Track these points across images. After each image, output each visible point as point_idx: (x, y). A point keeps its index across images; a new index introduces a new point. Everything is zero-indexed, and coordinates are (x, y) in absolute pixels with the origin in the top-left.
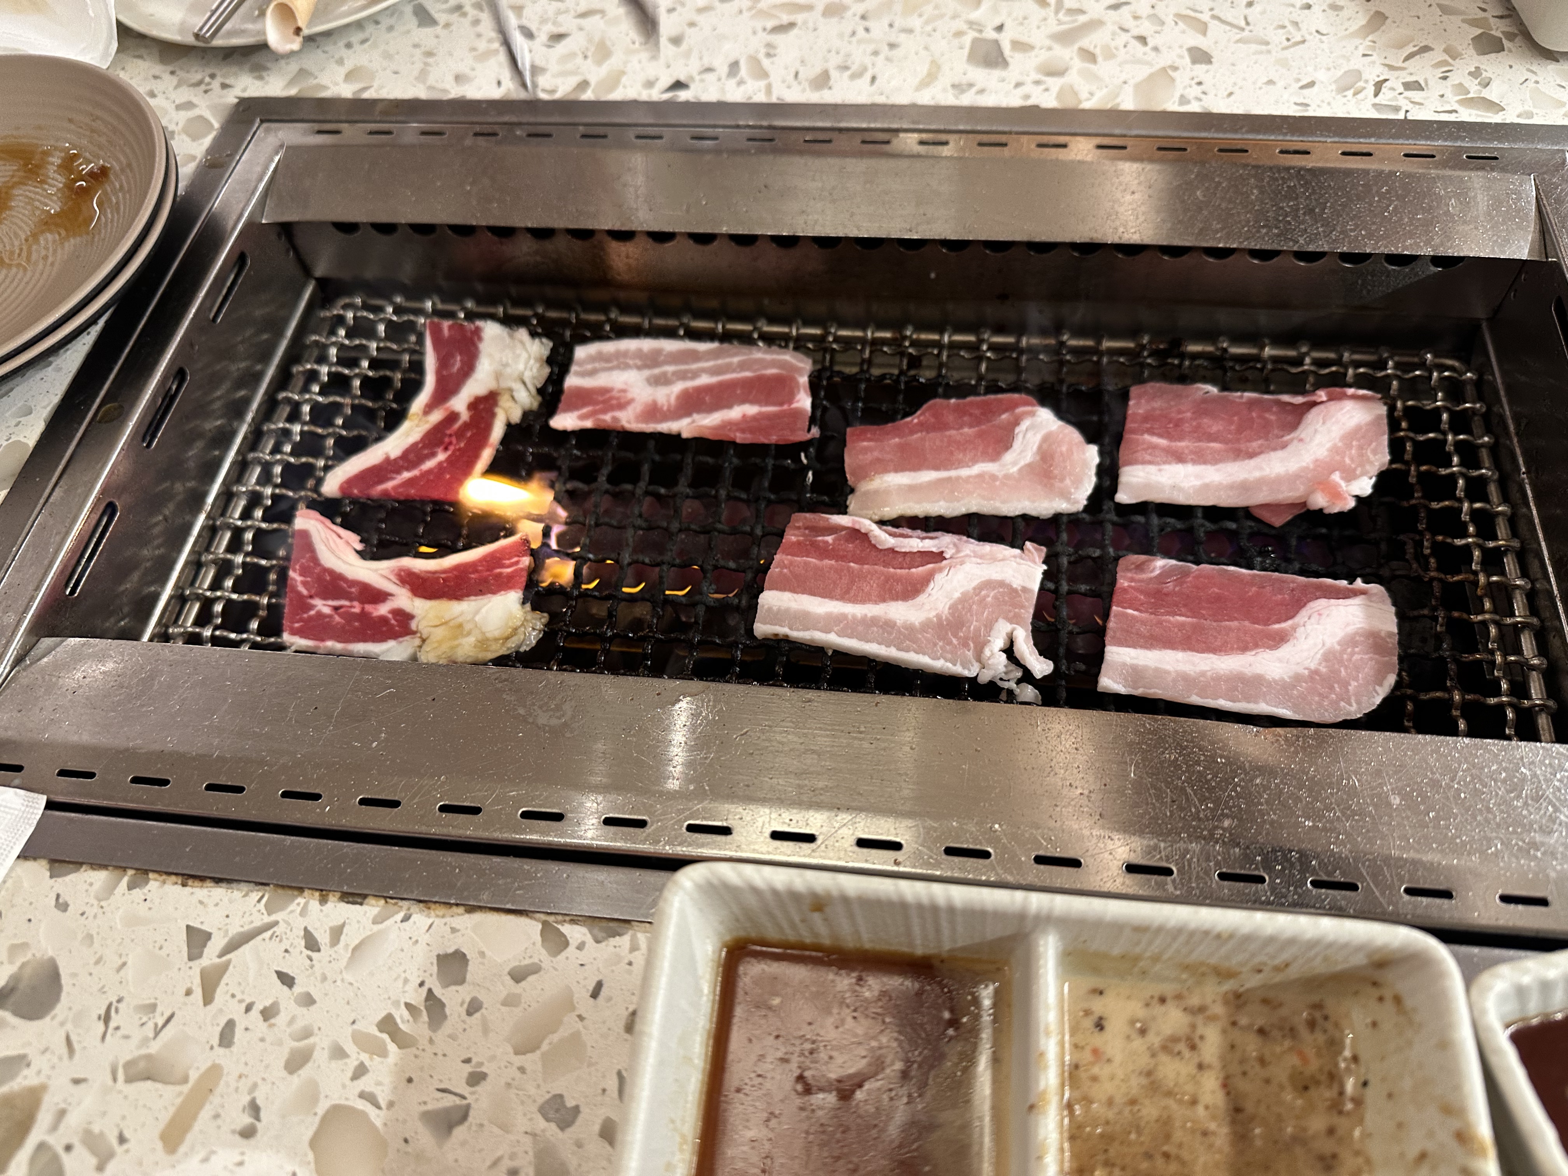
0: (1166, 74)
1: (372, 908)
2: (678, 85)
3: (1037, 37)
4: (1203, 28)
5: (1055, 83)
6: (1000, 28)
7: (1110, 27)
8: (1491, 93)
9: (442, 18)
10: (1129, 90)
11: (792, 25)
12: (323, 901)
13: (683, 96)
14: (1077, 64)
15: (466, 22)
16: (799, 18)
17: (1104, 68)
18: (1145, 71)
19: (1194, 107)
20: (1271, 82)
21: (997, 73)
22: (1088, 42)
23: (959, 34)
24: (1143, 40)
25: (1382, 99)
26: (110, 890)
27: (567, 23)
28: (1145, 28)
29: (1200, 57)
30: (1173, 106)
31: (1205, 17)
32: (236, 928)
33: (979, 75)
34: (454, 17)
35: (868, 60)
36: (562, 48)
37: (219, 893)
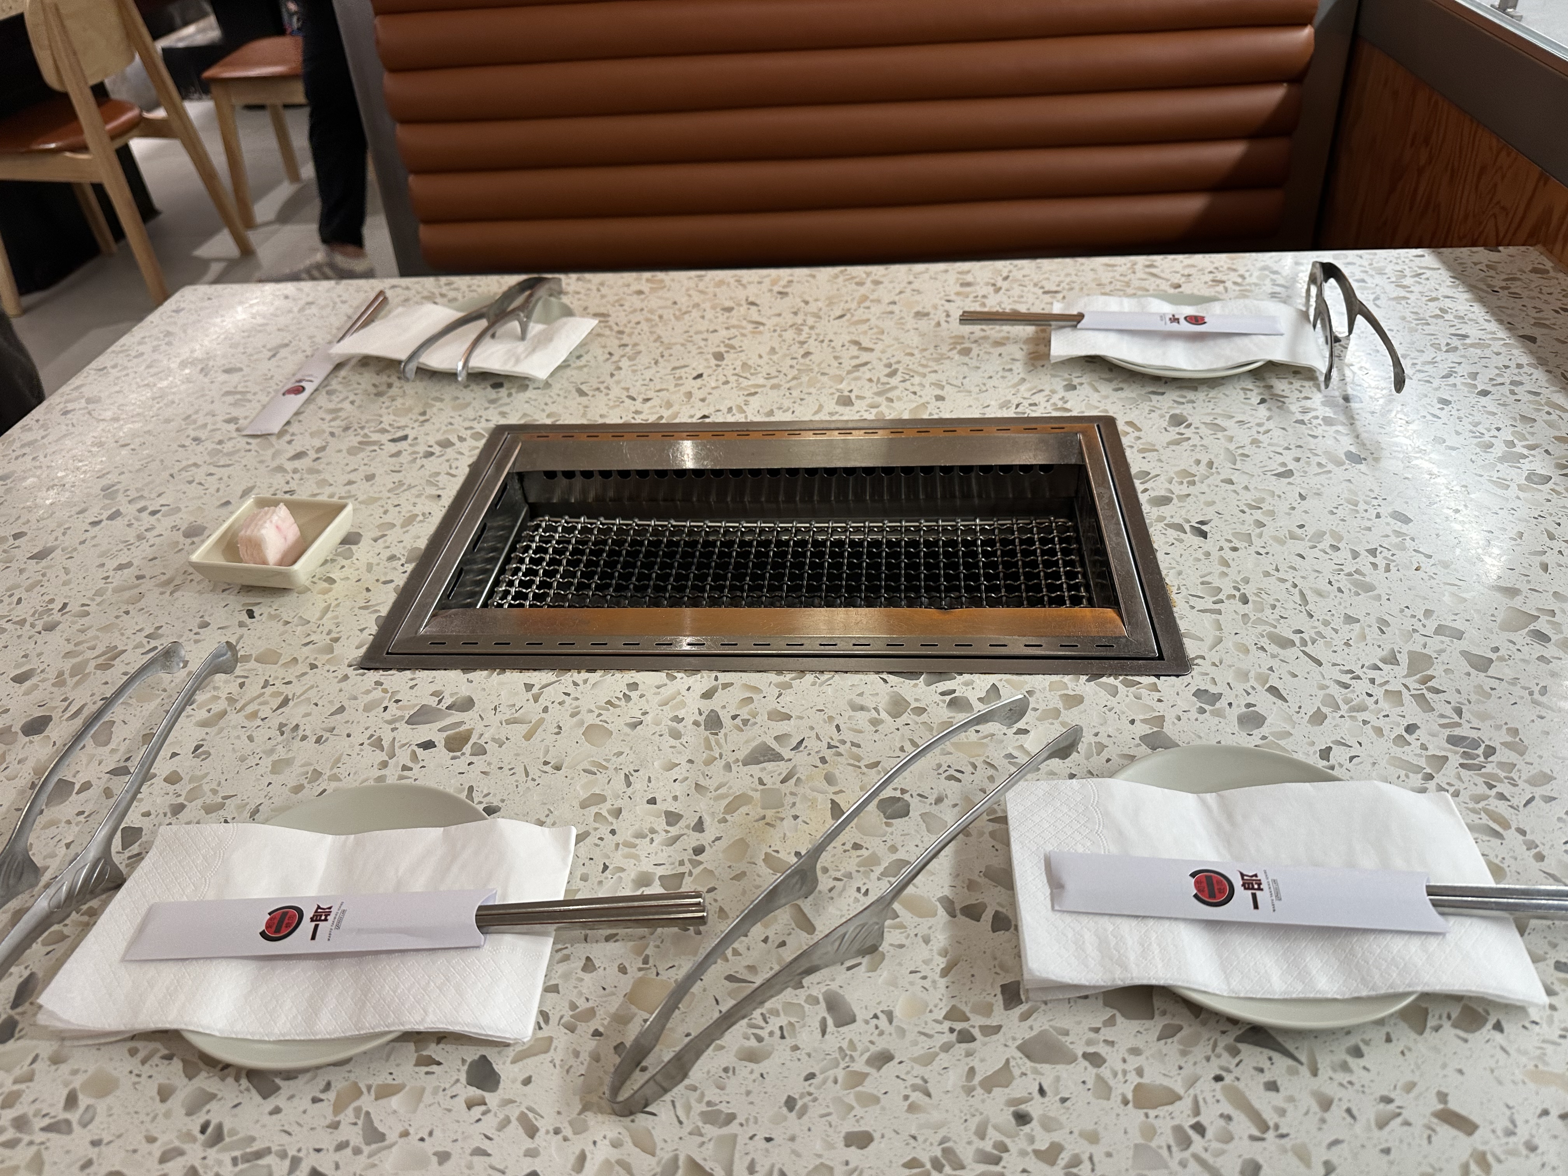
0: (924, 405)
1: (599, 673)
2: (705, 417)
3: (868, 394)
4: (942, 388)
5: (874, 411)
6: (851, 391)
7: (901, 389)
8: (1068, 406)
9: (590, 393)
10: (907, 412)
11: (756, 393)
12: (579, 673)
13: (707, 420)
14: (885, 403)
15: (602, 394)
16: (759, 390)
17: (896, 404)
18: (915, 405)
19: (936, 417)
20: (970, 406)
21: (848, 408)
22: (889, 395)
23: (832, 394)
24: (915, 393)
25: (1018, 410)
26: (490, 676)
27: (650, 394)
28: (916, 389)
29: (940, 398)
30: (926, 417)
31: (944, 383)
32: (544, 682)
33: (840, 409)
34: (597, 393)
35: (791, 405)
36: (649, 404)
37: (536, 673)
